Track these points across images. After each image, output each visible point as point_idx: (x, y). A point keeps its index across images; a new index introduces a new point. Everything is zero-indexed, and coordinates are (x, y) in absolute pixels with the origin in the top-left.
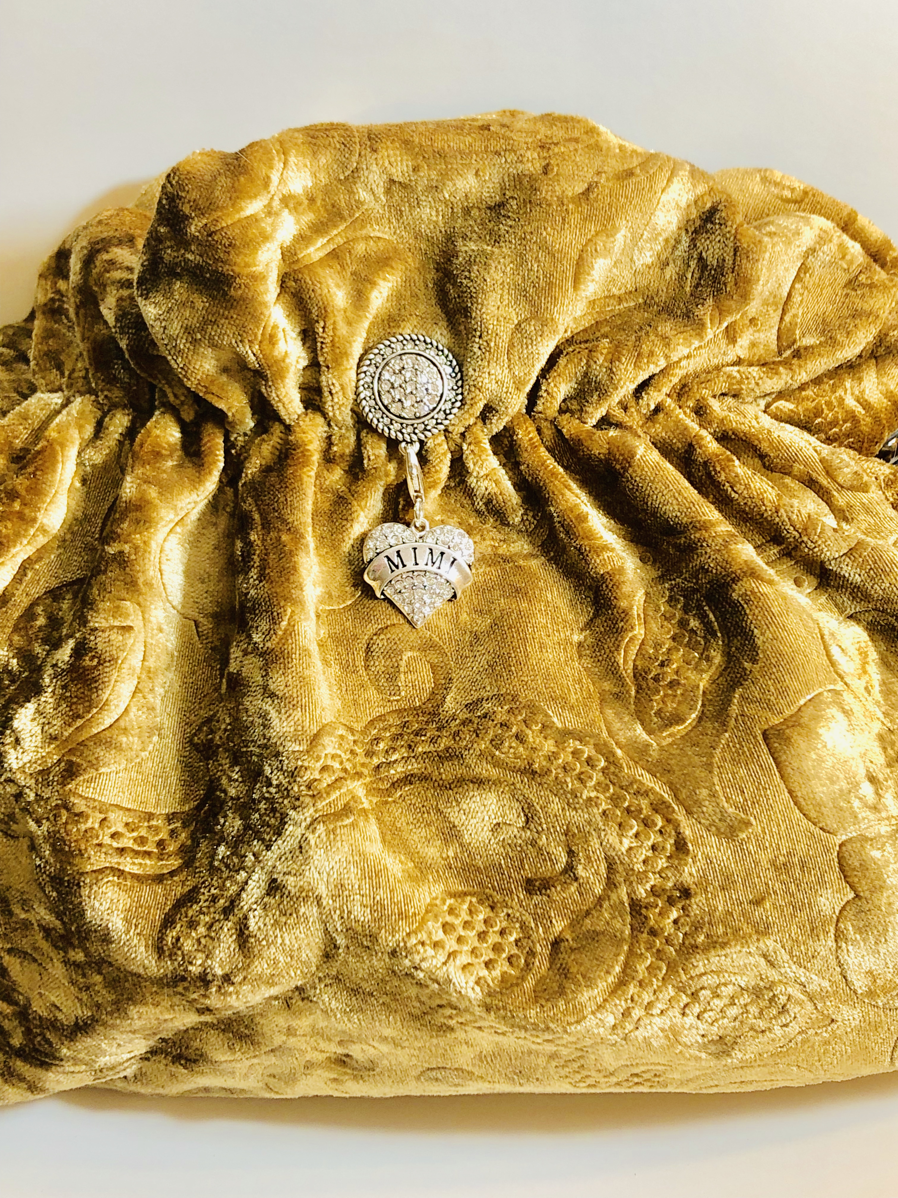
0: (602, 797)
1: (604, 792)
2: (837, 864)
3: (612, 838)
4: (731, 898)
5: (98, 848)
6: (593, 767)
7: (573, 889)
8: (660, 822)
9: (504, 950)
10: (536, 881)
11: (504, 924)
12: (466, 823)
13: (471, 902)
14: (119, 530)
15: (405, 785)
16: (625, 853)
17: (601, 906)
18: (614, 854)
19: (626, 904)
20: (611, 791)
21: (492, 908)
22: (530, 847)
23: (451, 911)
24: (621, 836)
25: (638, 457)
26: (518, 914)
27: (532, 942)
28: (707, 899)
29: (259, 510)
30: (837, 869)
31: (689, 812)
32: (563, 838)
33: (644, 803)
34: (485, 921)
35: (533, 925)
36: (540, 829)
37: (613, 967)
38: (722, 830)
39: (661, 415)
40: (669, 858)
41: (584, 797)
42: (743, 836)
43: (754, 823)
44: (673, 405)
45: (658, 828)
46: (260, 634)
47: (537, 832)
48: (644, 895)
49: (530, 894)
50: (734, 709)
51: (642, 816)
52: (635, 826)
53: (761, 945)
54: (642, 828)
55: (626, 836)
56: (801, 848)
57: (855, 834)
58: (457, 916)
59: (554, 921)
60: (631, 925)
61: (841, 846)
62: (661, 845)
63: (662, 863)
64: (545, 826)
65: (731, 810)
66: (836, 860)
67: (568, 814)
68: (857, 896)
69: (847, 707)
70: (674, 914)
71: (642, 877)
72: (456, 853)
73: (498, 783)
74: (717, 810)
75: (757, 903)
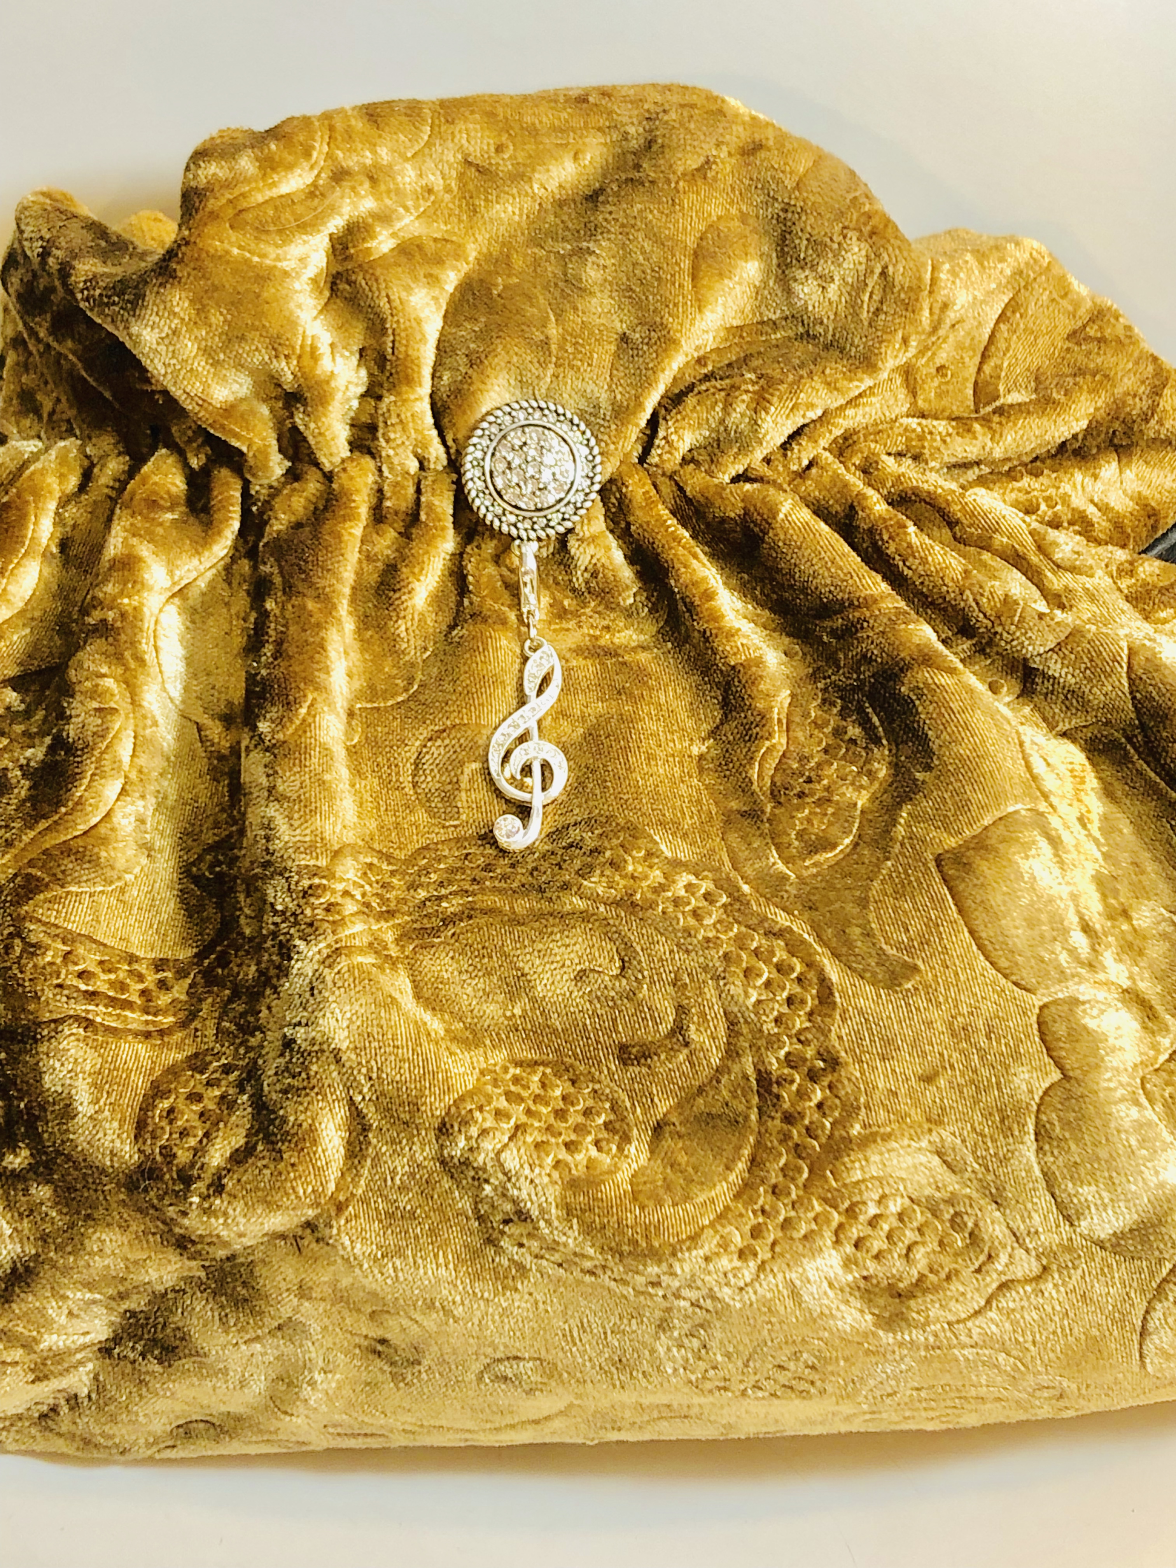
0: (723, 937)
1: (725, 932)
2: (1036, 1032)
3: (735, 988)
4: (893, 1071)
5: (58, 990)
6: (712, 902)
7: (681, 1057)
8: (798, 968)
9: (589, 1133)
10: (633, 1046)
11: (590, 1103)
12: (540, 970)
13: (544, 1074)
14: (101, 595)
15: (461, 920)
16: (751, 1008)
17: (718, 1082)
18: (736, 1010)
19: (753, 1079)
20: (735, 930)
21: (573, 1082)
22: (626, 1001)
23: (517, 1081)
24: (746, 985)
25: (781, 516)
26: (607, 1091)
27: (627, 1125)
28: (863, 1072)
29: (281, 573)
30: (1037, 1039)
31: (836, 955)
32: (670, 989)
33: (778, 944)
34: (564, 1098)
35: (628, 1103)
36: (640, 977)
37: (733, 1161)
38: (880, 978)
39: (814, 471)
40: (810, 1014)
41: (700, 937)
42: (907, 985)
43: (922, 967)
44: (832, 460)
45: (795, 975)
46: (269, 724)
47: (637, 981)
48: (775, 1065)
49: (625, 1064)
50: (900, 831)
51: (775, 960)
52: (766, 973)
53: (935, 1137)
54: (774, 975)
55: (754, 987)
56: (987, 1008)
57: (1061, 995)
58: (525, 1087)
59: (656, 1100)
60: (759, 1108)
61: (1041, 1008)
62: (799, 997)
63: (800, 1023)
64: (646, 974)
65: (891, 953)
66: (1035, 1026)
67: (677, 958)
68: (1066, 1077)
69: (1053, 833)
70: (818, 1094)
71: (773, 1040)
72: (524, 1011)
73: (585, 917)
74: (874, 953)
75: (928, 1079)
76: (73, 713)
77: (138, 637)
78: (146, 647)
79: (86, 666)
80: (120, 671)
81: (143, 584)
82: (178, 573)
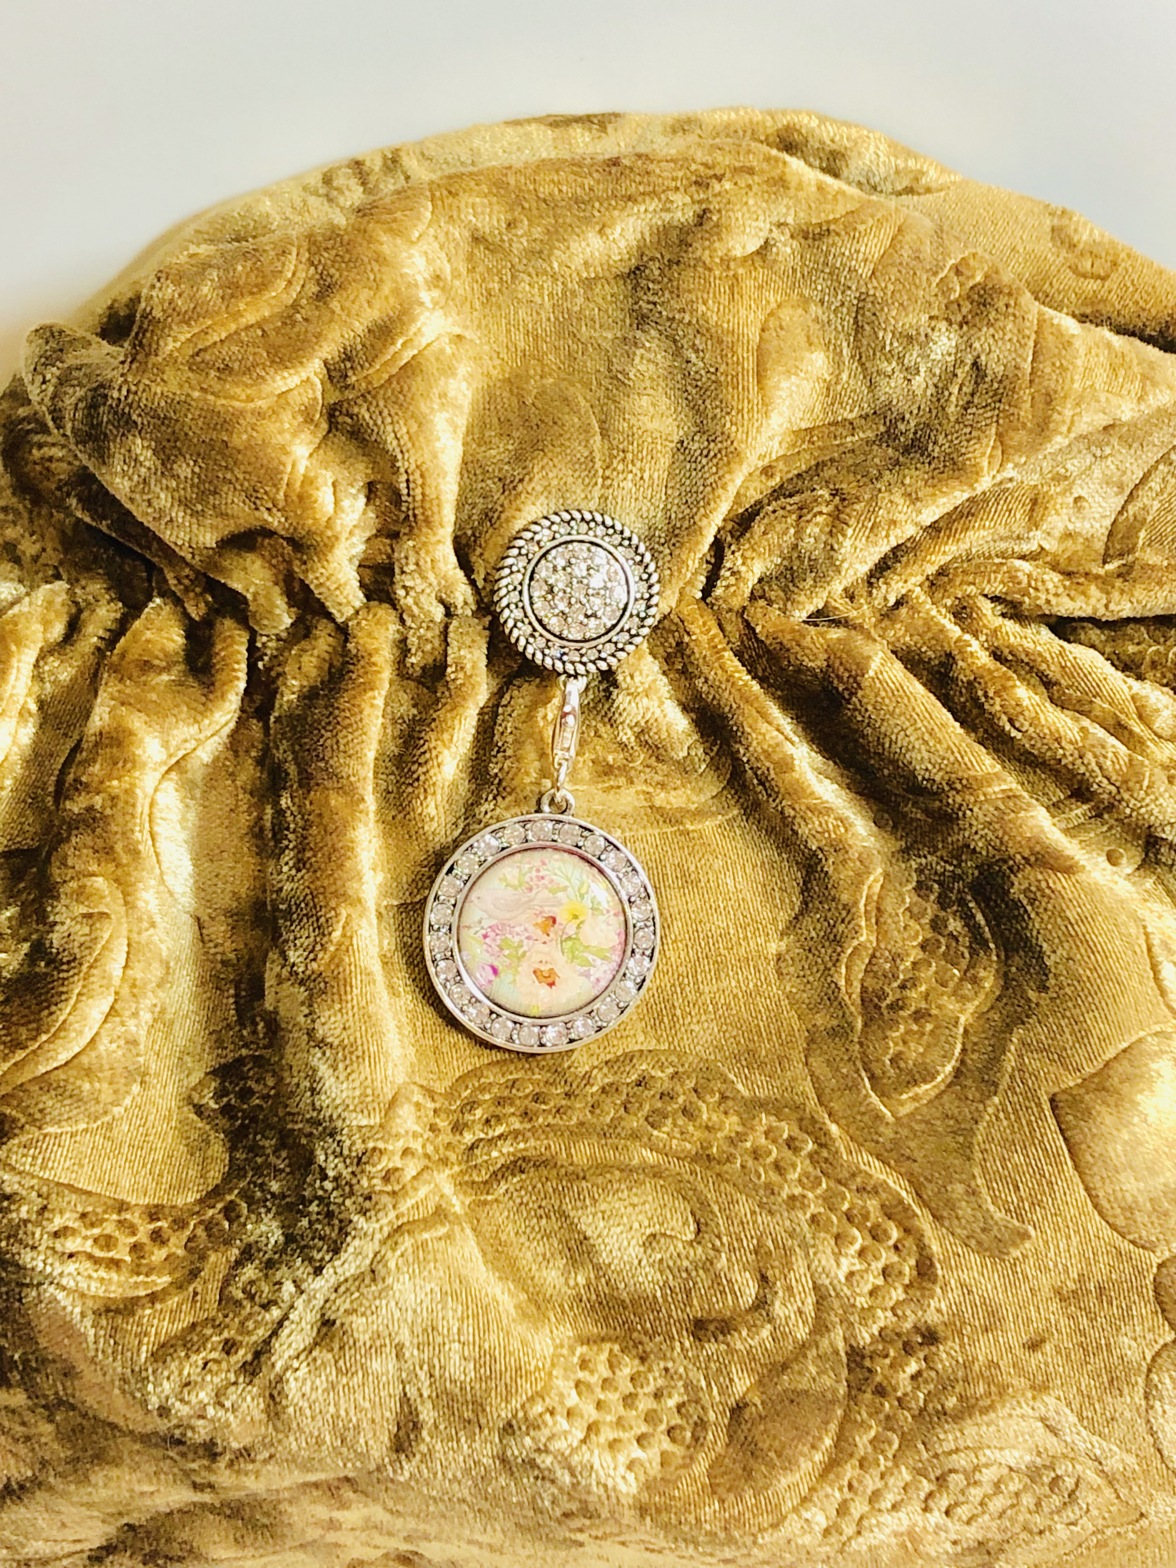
0: (810, 1195)
1: (813, 1189)
2: (1151, 1293)
3: (825, 1258)
4: (996, 1342)
6: (796, 1150)
7: (765, 1334)
8: (895, 1234)
9: (661, 1421)
10: (711, 1321)
11: (661, 1382)
12: (605, 1233)
13: (611, 1350)
15: (514, 1175)
16: (843, 1280)
17: (805, 1356)
18: (827, 1282)
19: (843, 1354)
20: (824, 1185)
21: (643, 1360)
22: (701, 1272)
23: (584, 1364)
24: (837, 1255)
25: (871, 674)
26: (681, 1369)
27: (703, 1408)
28: (963, 1345)
29: (296, 759)
30: (1152, 1301)
31: (937, 1217)
32: (752, 1257)
33: (872, 1204)
34: (633, 1379)
35: (703, 1383)
36: (718, 1243)
37: (819, 1437)
38: (986, 1245)
39: (903, 611)
40: (908, 1287)
41: (784, 1195)
42: (1016, 1253)
43: (1033, 1234)
44: (923, 598)
45: (891, 1243)
46: (300, 952)
47: (714, 1248)
48: (868, 1340)
49: (700, 1341)
50: (1010, 1060)
51: (869, 1224)
52: (859, 1240)
53: (1039, 1404)
54: (869, 1241)
55: (847, 1255)
56: (1100, 1271)
58: (592, 1372)
59: (735, 1378)
60: (848, 1382)
61: (1159, 1267)
62: (897, 1266)
63: (897, 1294)
64: (725, 1239)
65: (999, 1215)
66: (1151, 1287)
67: (759, 1220)
70: (913, 1367)
71: (867, 1314)
72: (588, 1279)
73: (656, 1173)
74: (979, 1215)
75: (1034, 1346)
76: (58, 919)
77: (130, 825)
78: (140, 836)
79: (70, 862)
80: (111, 867)
81: (134, 762)
82: (174, 743)
